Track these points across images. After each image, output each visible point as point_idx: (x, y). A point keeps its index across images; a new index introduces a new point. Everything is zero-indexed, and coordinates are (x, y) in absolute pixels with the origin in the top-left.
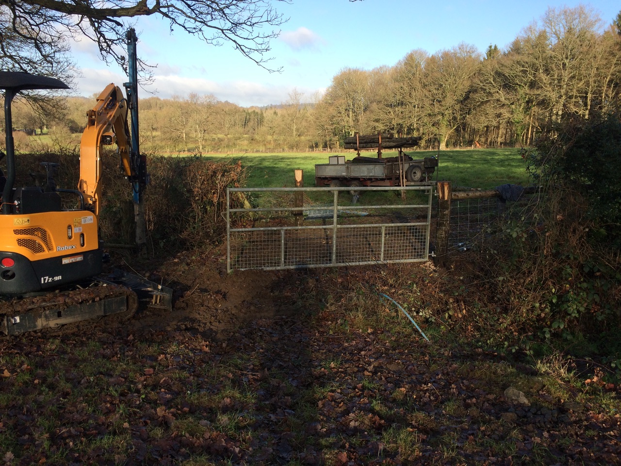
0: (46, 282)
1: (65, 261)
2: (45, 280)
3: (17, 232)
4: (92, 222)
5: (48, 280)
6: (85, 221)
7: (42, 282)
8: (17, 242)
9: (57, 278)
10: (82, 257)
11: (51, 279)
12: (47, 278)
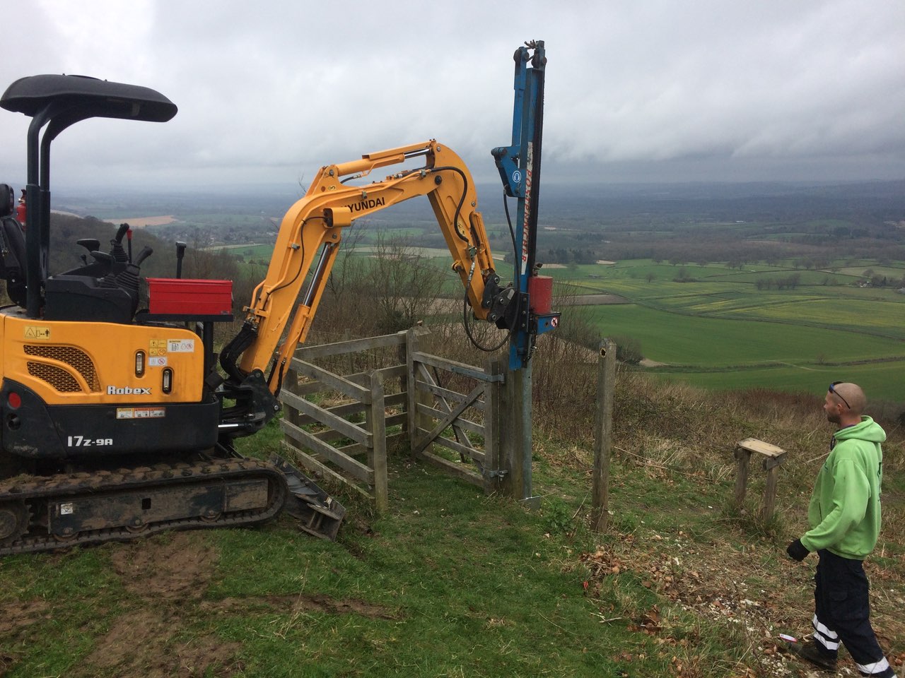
0: (78, 444)
1: (122, 414)
2: (75, 441)
3: (29, 349)
4: (192, 350)
5: (83, 442)
6: (174, 348)
7: (70, 444)
8: (26, 368)
9: (101, 442)
10: (163, 412)
11: (89, 441)
12: (81, 438)
